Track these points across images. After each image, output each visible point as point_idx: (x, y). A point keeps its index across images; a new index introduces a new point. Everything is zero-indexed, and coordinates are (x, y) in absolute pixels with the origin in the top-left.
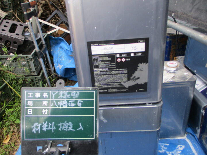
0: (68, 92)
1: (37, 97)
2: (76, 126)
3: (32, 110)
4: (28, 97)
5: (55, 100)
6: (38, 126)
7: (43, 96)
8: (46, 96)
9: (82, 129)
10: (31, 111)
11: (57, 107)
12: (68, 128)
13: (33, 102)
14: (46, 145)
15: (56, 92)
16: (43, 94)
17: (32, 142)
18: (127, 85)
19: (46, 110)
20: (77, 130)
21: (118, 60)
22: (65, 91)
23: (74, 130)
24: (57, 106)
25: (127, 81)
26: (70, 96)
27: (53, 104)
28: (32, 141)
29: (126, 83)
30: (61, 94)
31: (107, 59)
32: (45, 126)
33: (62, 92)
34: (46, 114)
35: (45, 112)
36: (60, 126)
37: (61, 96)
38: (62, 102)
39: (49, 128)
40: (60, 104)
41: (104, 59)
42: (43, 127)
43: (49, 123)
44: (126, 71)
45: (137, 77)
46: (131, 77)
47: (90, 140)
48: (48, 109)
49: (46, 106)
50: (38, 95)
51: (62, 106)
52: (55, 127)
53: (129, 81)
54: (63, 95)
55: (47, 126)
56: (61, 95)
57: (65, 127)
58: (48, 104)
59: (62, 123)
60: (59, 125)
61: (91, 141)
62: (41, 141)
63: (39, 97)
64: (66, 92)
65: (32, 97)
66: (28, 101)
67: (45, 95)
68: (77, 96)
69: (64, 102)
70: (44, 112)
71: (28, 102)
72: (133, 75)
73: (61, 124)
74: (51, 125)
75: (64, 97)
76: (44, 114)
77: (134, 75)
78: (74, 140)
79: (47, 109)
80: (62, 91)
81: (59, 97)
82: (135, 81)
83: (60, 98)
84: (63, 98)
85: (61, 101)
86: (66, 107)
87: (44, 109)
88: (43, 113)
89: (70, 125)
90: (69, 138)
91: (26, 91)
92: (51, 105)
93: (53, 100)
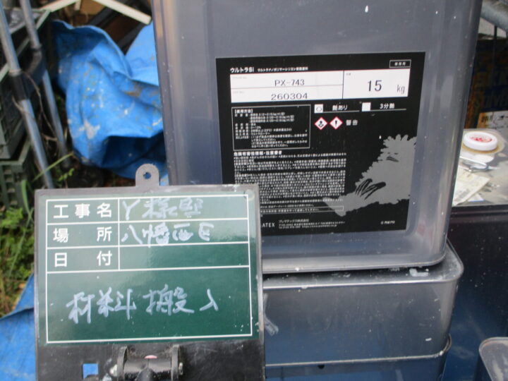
0: (171, 199)
1: (81, 217)
2: (195, 300)
3: (65, 254)
4: (55, 217)
5: (133, 224)
6: (86, 303)
7: (98, 212)
8: (108, 213)
9: (216, 308)
10: (63, 257)
11: (138, 243)
12: (174, 306)
13: (68, 232)
14: (110, 360)
15: (135, 200)
16: (99, 207)
17: (69, 350)
18: (342, 206)
19: (107, 253)
20: (201, 309)
21: (317, 124)
22: (160, 197)
23: (192, 311)
24: (140, 242)
25: (342, 194)
26: (178, 211)
27: (126, 236)
28: (67, 347)
29: (341, 199)
30: (150, 205)
31: (282, 117)
32: (105, 300)
33: (152, 200)
34: (107, 264)
35: (104, 259)
36: (148, 300)
37: (151, 212)
38: (154, 230)
39: (119, 307)
40: (147, 235)
41: (272, 117)
42: (98, 303)
43: (118, 293)
44: (343, 162)
45: (375, 181)
46: (358, 181)
47: (240, 341)
48: (114, 251)
49: (107, 243)
50: (82, 210)
51: (153, 241)
52: (136, 304)
53: (349, 195)
54: (157, 208)
55: (112, 300)
56: (152, 209)
57: (164, 304)
58: (114, 236)
59: (155, 292)
60: (145, 297)
61: (244, 343)
62: (95, 346)
63: (85, 217)
64: (163, 199)
65: (67, 217)
66: (56, 229)
67: (104, 210)
68: (196, 210)
69: (160, 229)
70: (102, 260)
71: (56, 232)
72: (364, 174)
73: (151, 294)
74: (122, 297)
75: (159, 215)
76: (103, 267)
77: (366, 175)
78: (191, 343)
79: (109, 252)
80: (152, 198)
81: (144, 215)
82: (369, 195)
83: (148, 218)
84: (155, 217)
85: (151, 226)
86: (164, 243)
87: (101, 252)
88: (100, 264)
89: (179, 297)
90: (179, 335)
91: (47, 201)
92: (121, 238)
93: (128, 224)
